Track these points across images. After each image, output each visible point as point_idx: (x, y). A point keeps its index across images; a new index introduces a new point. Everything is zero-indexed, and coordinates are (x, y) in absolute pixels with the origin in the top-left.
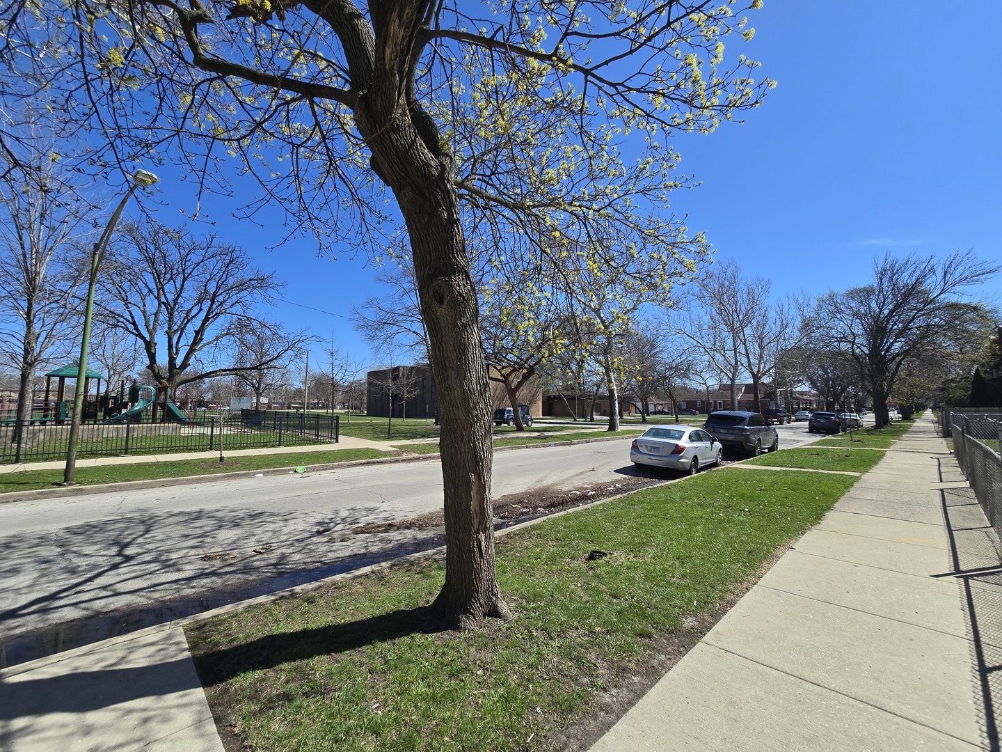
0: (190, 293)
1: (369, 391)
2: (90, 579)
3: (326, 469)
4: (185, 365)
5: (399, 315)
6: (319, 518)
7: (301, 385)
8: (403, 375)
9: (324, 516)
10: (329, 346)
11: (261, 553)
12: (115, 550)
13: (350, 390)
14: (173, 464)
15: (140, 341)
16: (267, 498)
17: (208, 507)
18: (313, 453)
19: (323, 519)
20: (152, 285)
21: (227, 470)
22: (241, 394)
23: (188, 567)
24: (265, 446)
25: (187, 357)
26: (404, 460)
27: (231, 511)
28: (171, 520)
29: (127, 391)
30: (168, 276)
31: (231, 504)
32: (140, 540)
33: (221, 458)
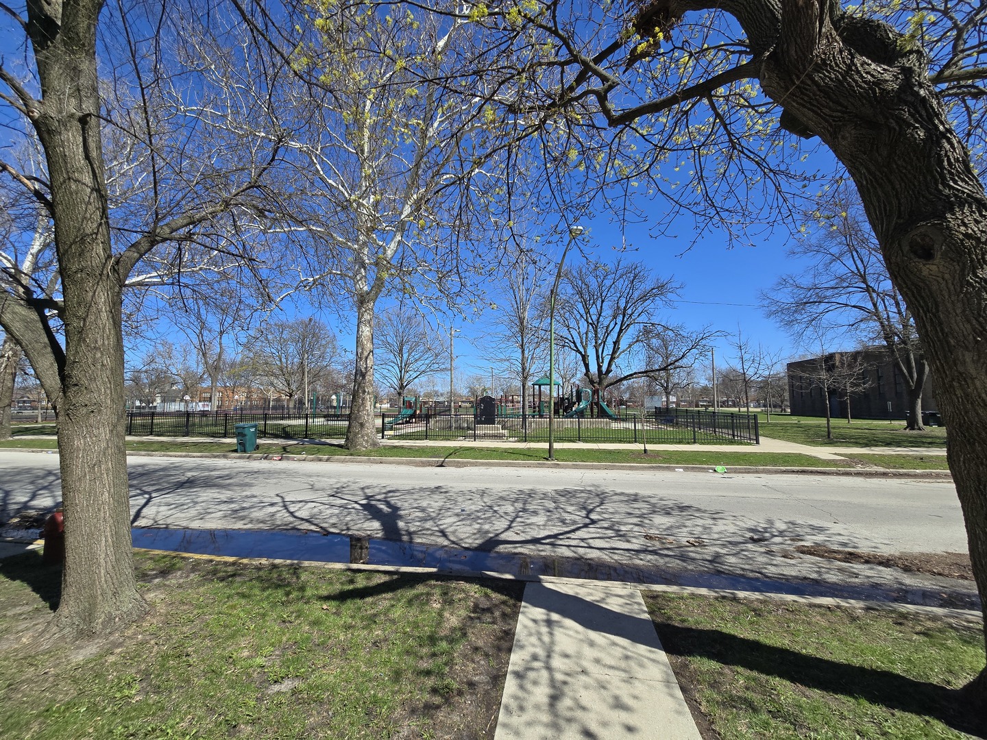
0: (608, 312)
1: (791, 386)
2: (573, 531)
3: (749, 472)
4: (609, 371)
5: (827, 289)
6: (750, 524)
7: (707, 382)
8: (843, 364)
9: (756, 524)
10: (736, 340)
11: (694, 546)
12: (584, 513)
13: (765, 385)
14: (610, 452)
15: (578, 355)
16: (692, 493)
17: (643, 492)
18: (731, 453)
19: (755, 526)
20: (582, 311)
21: (651, 462)
22: (652, 394)
23: (634, 540)
24: (680, 442)
25: (610, 365)
26: (858, 474)
27: (661, 500)
28: (615, 498)
29: (574, 394)
30: (591, 302)
31: (661, 493)
32: (598, 509)
33: (645, 451)
